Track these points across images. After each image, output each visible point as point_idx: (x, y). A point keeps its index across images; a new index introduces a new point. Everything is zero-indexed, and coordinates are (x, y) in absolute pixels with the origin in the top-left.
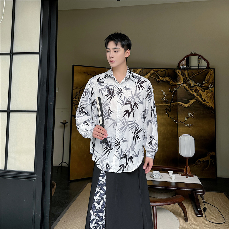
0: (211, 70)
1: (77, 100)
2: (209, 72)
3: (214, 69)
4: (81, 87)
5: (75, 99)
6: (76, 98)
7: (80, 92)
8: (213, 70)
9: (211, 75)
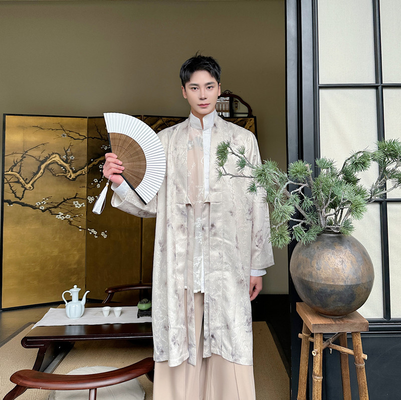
0: (250, 119)
1: (16, 174)
2: (247, 123)
3: (255, 118)
4: (26, 152)
5: (10, 173)
6: (12, 171)
7: (21, 160)
8: (253, 119)
9: (250, 127)
